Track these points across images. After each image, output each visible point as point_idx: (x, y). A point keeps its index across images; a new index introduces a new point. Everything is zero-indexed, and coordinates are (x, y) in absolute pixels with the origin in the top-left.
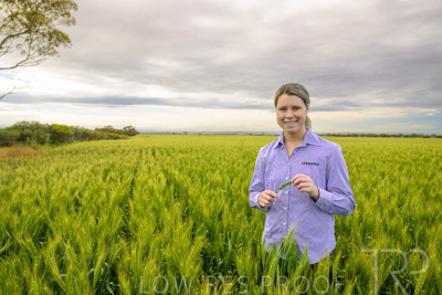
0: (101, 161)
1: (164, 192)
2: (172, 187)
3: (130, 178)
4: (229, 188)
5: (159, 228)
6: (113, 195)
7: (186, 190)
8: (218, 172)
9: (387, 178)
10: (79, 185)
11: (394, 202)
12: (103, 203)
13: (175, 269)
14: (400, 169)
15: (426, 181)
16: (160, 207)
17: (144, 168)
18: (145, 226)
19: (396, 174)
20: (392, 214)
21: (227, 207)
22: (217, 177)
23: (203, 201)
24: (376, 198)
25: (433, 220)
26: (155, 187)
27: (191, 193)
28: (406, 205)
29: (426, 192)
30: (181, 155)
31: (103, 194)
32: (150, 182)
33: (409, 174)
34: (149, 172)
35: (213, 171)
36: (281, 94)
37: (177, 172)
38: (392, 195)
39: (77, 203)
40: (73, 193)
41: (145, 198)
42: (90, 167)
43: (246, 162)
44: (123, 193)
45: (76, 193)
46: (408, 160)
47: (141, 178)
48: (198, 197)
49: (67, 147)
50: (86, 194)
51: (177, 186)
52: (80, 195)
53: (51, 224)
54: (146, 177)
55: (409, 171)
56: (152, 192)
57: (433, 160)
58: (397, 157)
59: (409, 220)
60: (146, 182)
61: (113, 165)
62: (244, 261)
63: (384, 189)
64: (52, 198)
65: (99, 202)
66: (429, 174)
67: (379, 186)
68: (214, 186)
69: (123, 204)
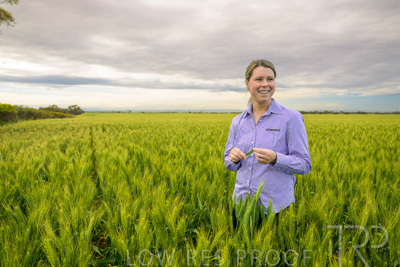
1: (127, 163)
2: (134, 158)
3: (90, 152)
7: (148, 161)
8: (171, 144)
9: (315, 146)
11: (326, 163)
12: (71, 175)
14: (323, 138)
15: (346, 148)
17: (99, 143)
19: (322, 142)
22: (171, 149)
25: (360, 176)
28: (336, 166)
29: (349, 156)
30: (131, 132)
31: (71, 166)
32: (113, 155)
33: (333, 143)
34: (106, 146)
36: (257, 66)
38: (322, 160)
41: (113, 167)
45: (41, 166)
46: (328, 131)
47: (100, 150)
48: (161, 167)
55: (330, 140)
56: (117, 163)
57: (347, 131)
58: (318, 129)
60: (107, 156)
61: (68, 141)
65: (68, 173)
66: (346, 141)
69: (93, 172)
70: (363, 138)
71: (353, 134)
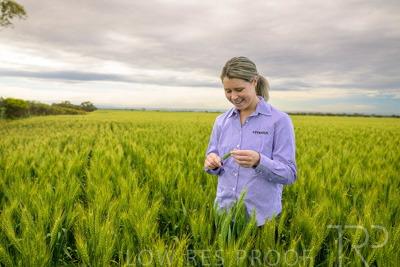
0: (58, 134)
1: (121, 162)
2: (129, 157)
3: (88, 149)
4: (185, 159)
5: (116, 194)
6: (70, 165)
7: (144, 161)
8: (174, 144)
9: (331, 150)
10: (35, 155)
11: (337, 170)
12: (59, 173)
13: (132, 230)
14: (343, 143)
15: (365, 154)
16: (117, 175)
17: (102, 141)
18: (102, 193)
19: (339, 147)
20: (334, 181)
21: (182, 175)
22: (174, 149)
23: (159, 170)
24: (321, 168)
25: (370, 186)
26: (112, 157)
27: (148, 162)
28: (347, 173)
29: (364, 163)
30: (138, 130)
31: (60, 164)
32: (107, 153)
33: (350, 147)
34: (107, 144)
35: (170, 144)
37: (134, 145)
38: (335, 165)
39: (33, 173)
40: (29, 163)
41: (102, 167)
42: (47, 140)
43: (201, 137)
44: (80, 163)
45: (33, 164)
46: (351, 135)
47: (98, 149)
48: (155, 167)
49: (23, 121)
50: (43, 164)
51: (134, 157)
52: (37, 165)
53: (7, 192)
54: (104, 148)
56: (109, 162)
57: (372, 136)
58: (340, 133)
59: (349, 186)
60: (103, 153)
61: (70, 139)
62: (197, 223)
63: (328, 160)
64: (7, 168)
65: (56, 171)
66: (368, 147)
67: (323, 158)
68: (170, 156)
69: (80, 174)
70: (388, 143)
71: (379, 139)
